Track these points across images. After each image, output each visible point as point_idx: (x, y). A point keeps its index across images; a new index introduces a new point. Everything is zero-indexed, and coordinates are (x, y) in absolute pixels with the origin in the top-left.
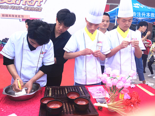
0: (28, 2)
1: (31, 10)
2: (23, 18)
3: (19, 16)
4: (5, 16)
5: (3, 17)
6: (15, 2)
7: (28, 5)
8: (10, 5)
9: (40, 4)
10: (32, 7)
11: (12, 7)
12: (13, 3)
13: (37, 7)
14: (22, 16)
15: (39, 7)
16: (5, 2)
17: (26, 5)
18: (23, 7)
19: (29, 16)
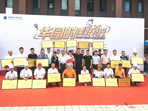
0: (96, 33)
1: (98, 39)
6: (87, 33)
7: (96, 35)
8: (83, 36)
9: (104, 34)
10: (98, 36)
11: (85, 37)
12: (86, 35)
13: (102, 36)
15: (103, 36)
16: (80, 34)
17: (94, 35)
18: (92, 37)
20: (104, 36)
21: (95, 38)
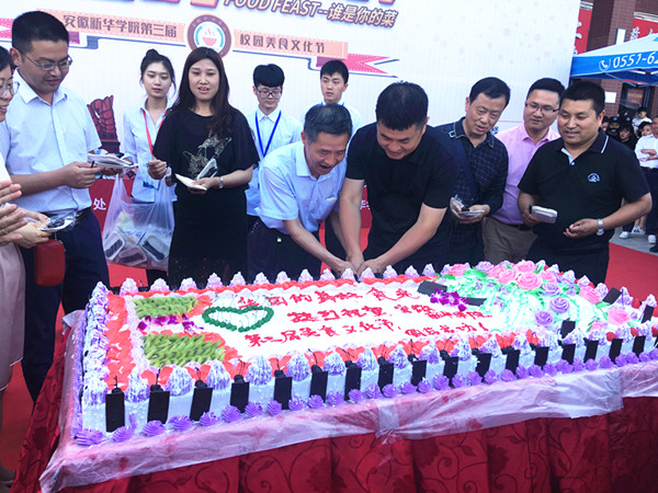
1: (356, 20)
2: (322, 55)
3: (308, 45)
4: (251, 41)
5: (244, 48)
10: (359, 5)
11: (282, 3)
13: (379, 6)
14: (320, 46)
18: (327, 4)
19: (346, 44)
20: (392, 8)
21: (342, 15)
